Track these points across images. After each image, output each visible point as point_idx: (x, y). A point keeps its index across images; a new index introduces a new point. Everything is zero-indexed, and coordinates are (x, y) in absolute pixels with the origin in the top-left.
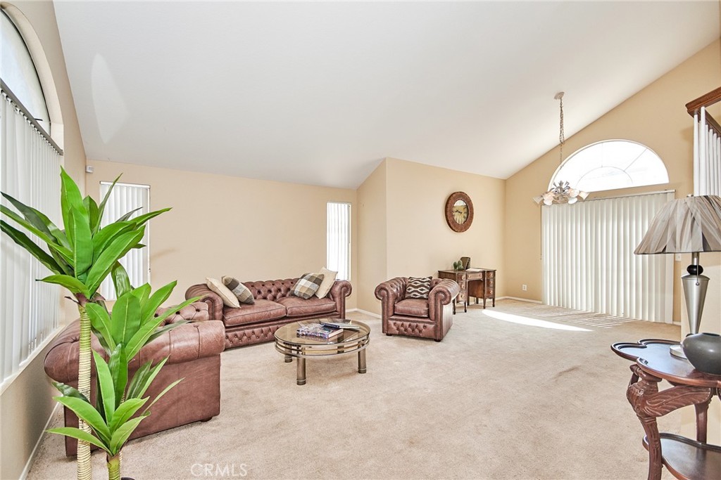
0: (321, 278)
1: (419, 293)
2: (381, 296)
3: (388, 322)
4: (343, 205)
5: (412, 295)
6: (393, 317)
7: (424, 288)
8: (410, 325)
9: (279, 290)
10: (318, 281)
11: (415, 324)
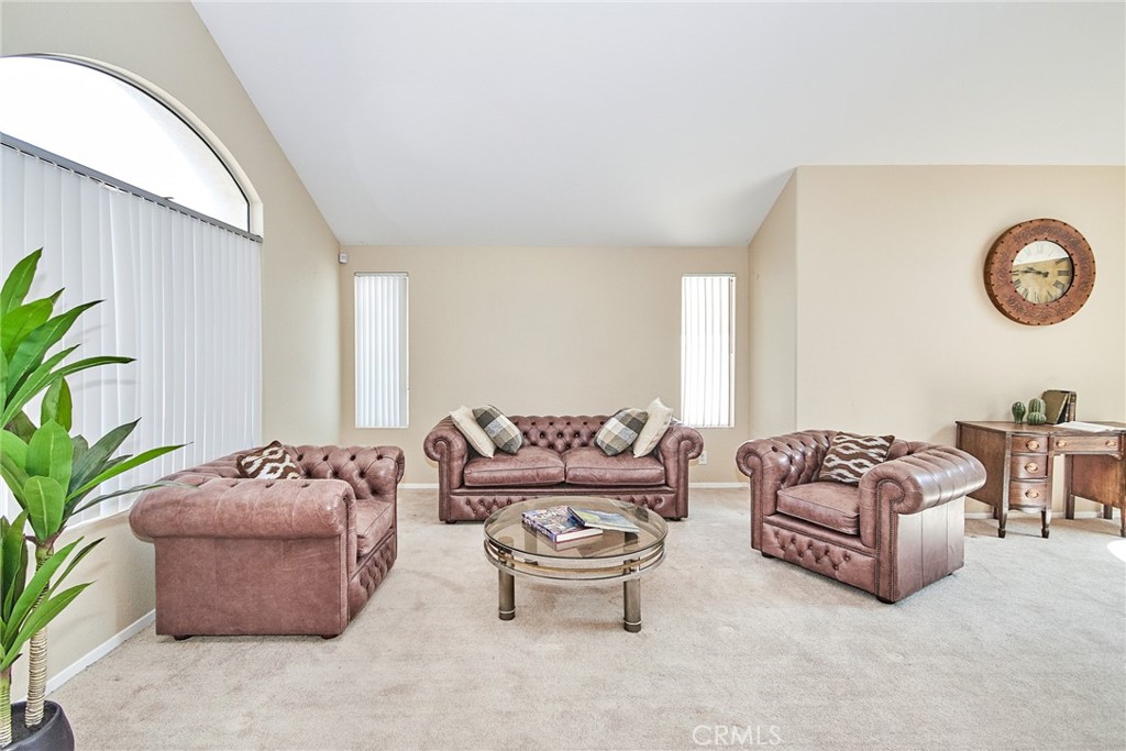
0: (641, 419)
1: (851, 471)
2: (748, 467)
3: (761, 527)
4: (716, 279)
5: (834, 474)
6: (772, 518)
7: (866, 462)
8: (810, 546)
9: (577, 434)
10: (637, 424)
11: (823, 544)
